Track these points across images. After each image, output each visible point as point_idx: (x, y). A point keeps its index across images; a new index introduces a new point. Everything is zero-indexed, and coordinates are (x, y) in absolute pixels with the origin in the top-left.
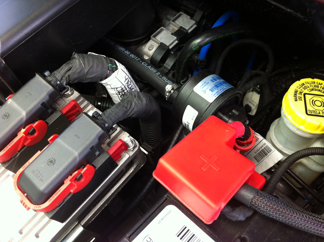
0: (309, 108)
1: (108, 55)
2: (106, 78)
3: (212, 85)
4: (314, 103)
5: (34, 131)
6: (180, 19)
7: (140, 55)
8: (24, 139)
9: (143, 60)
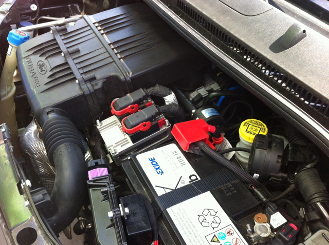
0: (248, 130)
1: (170, 89)
2: (166, 96)
3: (210, 111)
4: (252, 129)
5: (133, 108)
6: (213, 85)
7: (188, 98)
8: (129, 109)
9: (189, 100)
